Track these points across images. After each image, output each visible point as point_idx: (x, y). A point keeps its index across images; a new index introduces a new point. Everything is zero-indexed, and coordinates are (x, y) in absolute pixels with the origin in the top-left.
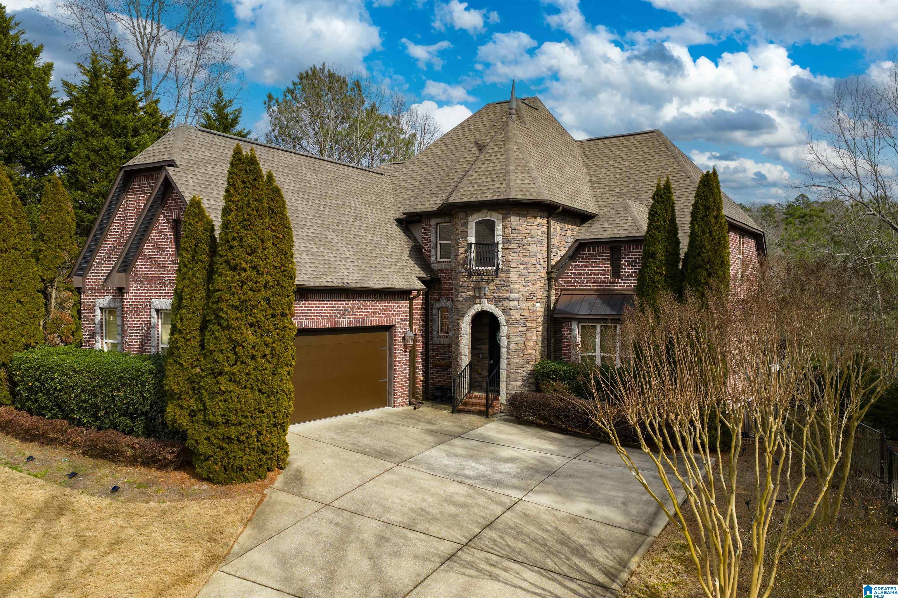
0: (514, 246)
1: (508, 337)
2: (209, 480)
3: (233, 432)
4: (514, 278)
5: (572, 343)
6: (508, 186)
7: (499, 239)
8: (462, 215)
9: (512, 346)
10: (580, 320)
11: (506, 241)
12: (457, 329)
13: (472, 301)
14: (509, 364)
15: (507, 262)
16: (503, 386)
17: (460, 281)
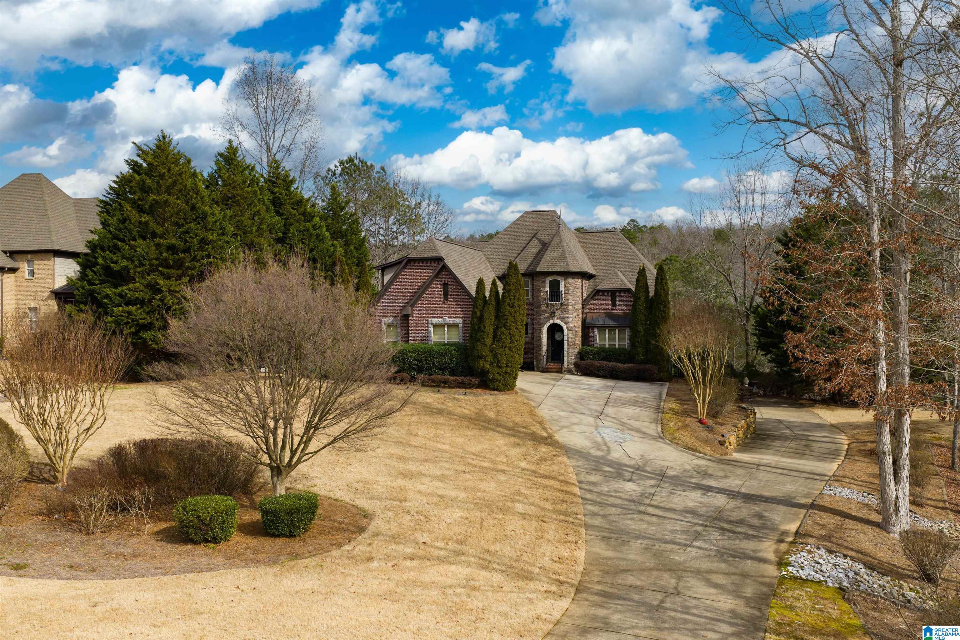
0: (570, 292)
1: (568, 335)
2: (497, 390)
4: (570, 307)
5: (594, 338)
6: (567, 265)
7: (562, 289)
8: (543, 277)
9: (570, 340)
10: (599, 327)
11: (566, 290)
12: (540, 332)
13: (548, 319)
14: (568, 348)
15: (567, 300)
16: (566, 359)
17: (542, 309)
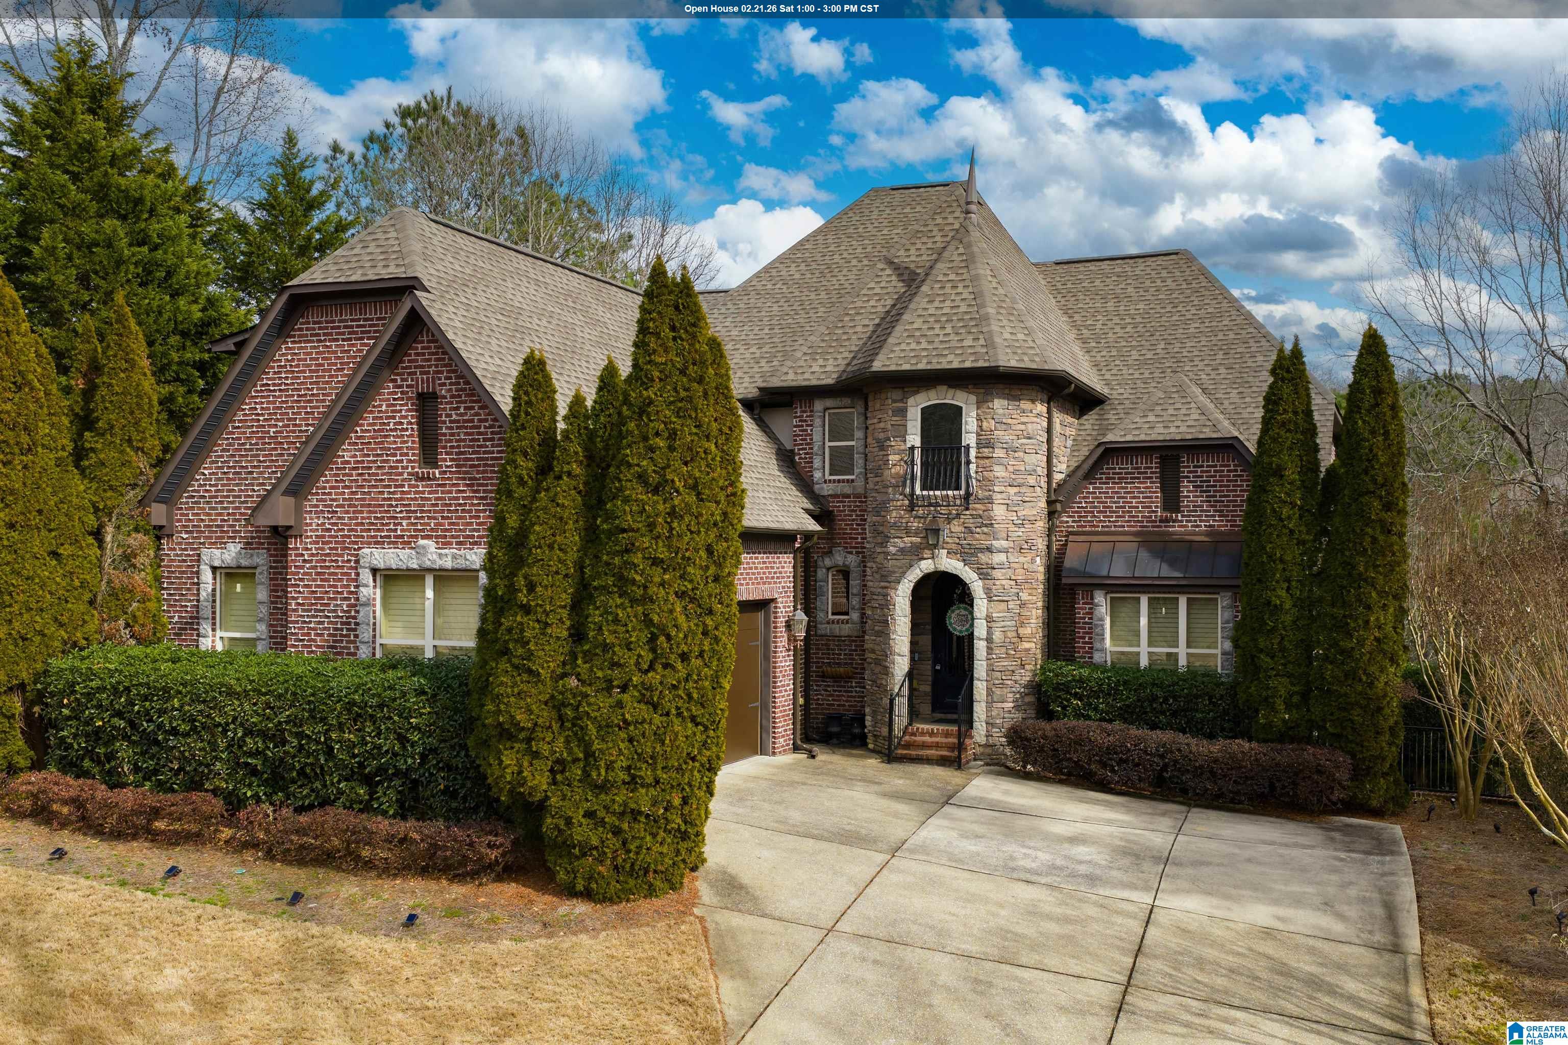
0: (999, 453)
1: (989, 619)
2: (588, 895)
3: (643, 800)
4: (999, 511)
5: (1093, 630)
6: (990, 344)
7: (969, 439)
8: (896, 394)
9: (997, 636)
10: (1109, 588)
11: (985, 443)
12: (886, 605)
13: (915, 554)
14: (991, 670)
15: (987, 482)
16: (980, 710)
17: (892, 517)
